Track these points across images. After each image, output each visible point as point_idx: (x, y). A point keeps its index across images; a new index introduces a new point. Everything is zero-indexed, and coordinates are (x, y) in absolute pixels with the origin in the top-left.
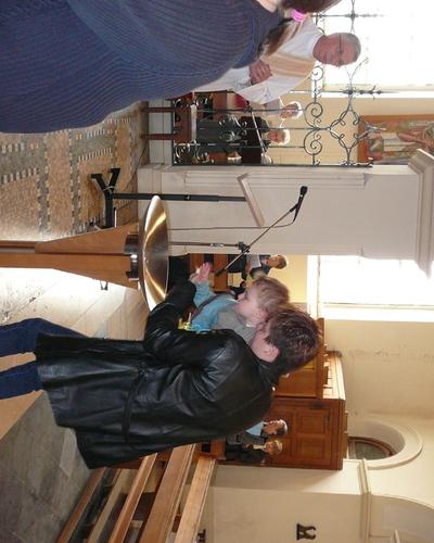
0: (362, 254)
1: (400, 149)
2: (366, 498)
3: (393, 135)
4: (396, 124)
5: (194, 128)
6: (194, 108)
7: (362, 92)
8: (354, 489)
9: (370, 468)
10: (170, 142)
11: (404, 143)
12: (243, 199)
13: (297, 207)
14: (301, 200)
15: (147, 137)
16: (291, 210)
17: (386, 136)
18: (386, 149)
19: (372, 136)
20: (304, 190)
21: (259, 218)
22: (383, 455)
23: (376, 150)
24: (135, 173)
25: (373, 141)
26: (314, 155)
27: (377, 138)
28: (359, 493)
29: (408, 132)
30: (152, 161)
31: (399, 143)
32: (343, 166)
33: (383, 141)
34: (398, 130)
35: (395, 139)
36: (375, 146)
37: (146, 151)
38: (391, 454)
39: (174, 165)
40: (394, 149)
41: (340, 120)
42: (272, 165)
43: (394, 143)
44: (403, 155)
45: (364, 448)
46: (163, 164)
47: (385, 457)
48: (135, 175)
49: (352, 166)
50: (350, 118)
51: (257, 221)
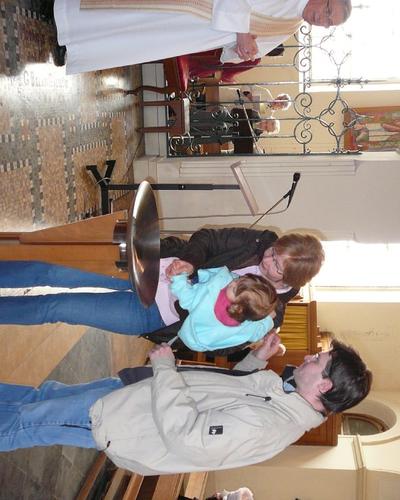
0: (355, 239)
1: (385, 139)
2: (361, 473)
3: (378, 126)
4: (380, 116)
5: (187, 120)
6: (186, 102)
7: (349, 82)
8: (350, 465)
9: (363, 444)
10: (164, 134)
11: (388, 133)
12: (237, 187)
13: (291, 194)
14: (294, 186)
15: (142, 130)
16: (285, 197)
17: (370, 127)
18: (371, 139)
19: (358, 127)
20: (297, 177)
21: (253, 206)
22: (376, 431)
23: (362, 141)
24: (132, 165)
25: (359, 132)
26: (304, 144)
27: (363, 129)
28: (354, 468)
29: (393, 122)
30: (147, 153)
31: (384, 133)
32: (333, 154)
33: (368, 131)
34: (382, 120)
35: (379, 130)
36: (361, 136)
37: (141, 144)
38: (384, 430)
39: (168, 156)
40: (379, 139)
41: (329, 109)
42: (265, 155)
43: (379, 133)
44: (388, 144)
45: (357, 424)
46: (158, 156)
47: (378, 432)
48: (131, 168)
49: (342, 153)
50: (338, 107)
51: (251, 209)
